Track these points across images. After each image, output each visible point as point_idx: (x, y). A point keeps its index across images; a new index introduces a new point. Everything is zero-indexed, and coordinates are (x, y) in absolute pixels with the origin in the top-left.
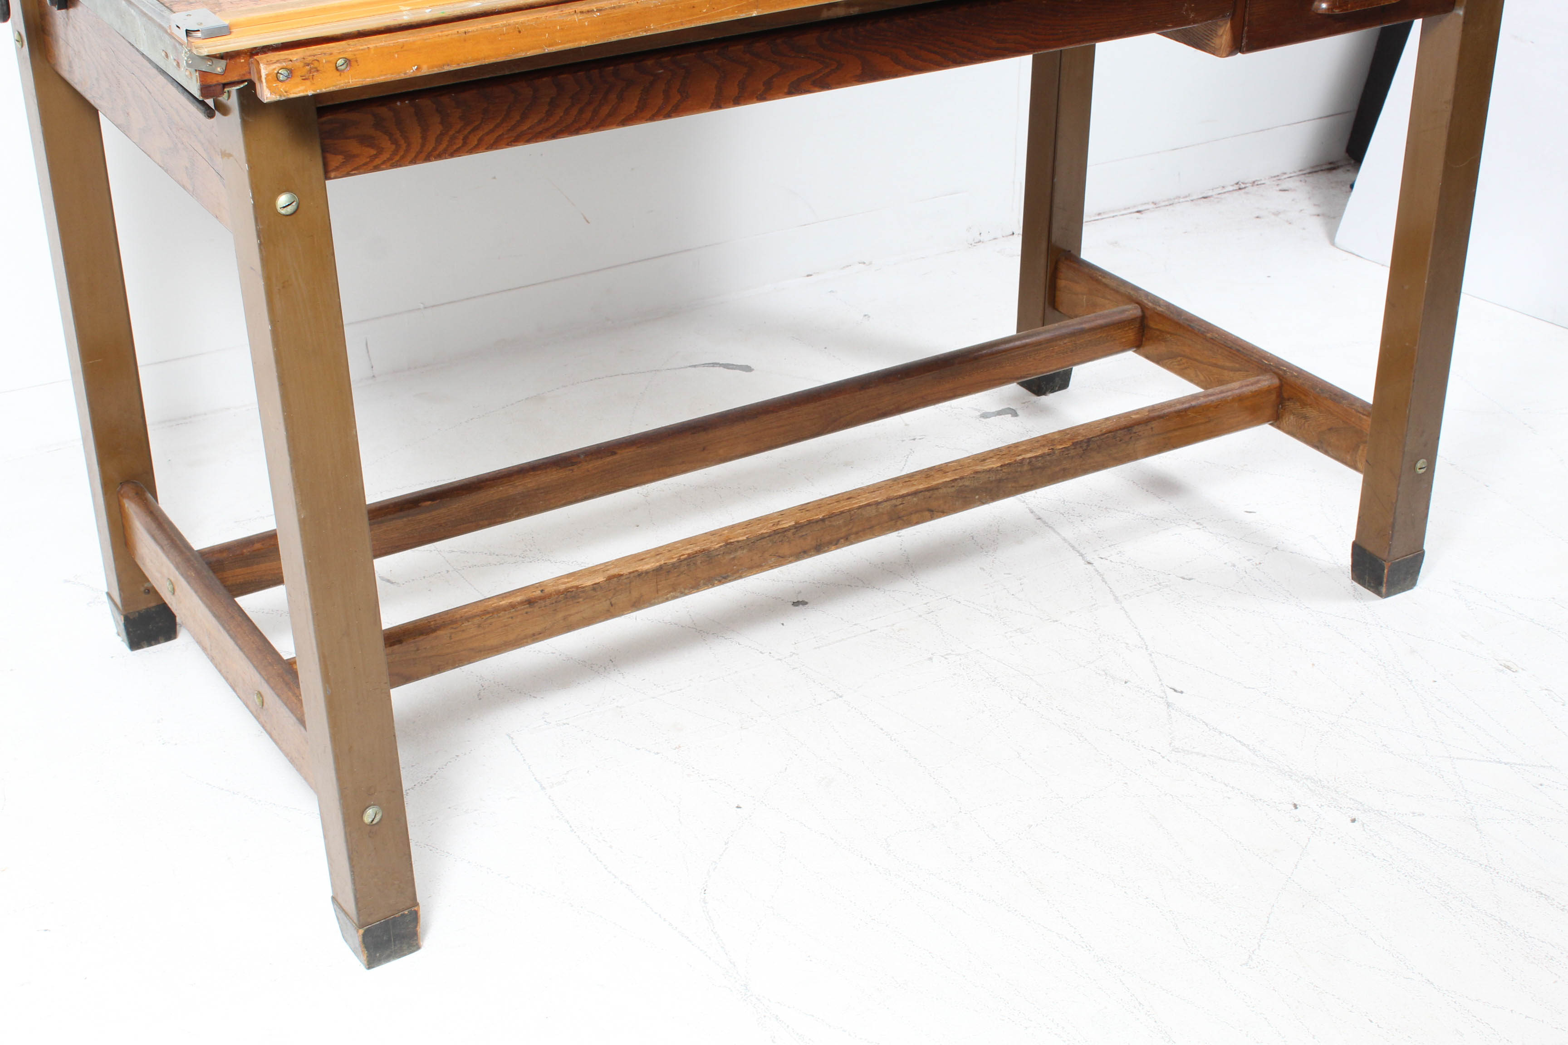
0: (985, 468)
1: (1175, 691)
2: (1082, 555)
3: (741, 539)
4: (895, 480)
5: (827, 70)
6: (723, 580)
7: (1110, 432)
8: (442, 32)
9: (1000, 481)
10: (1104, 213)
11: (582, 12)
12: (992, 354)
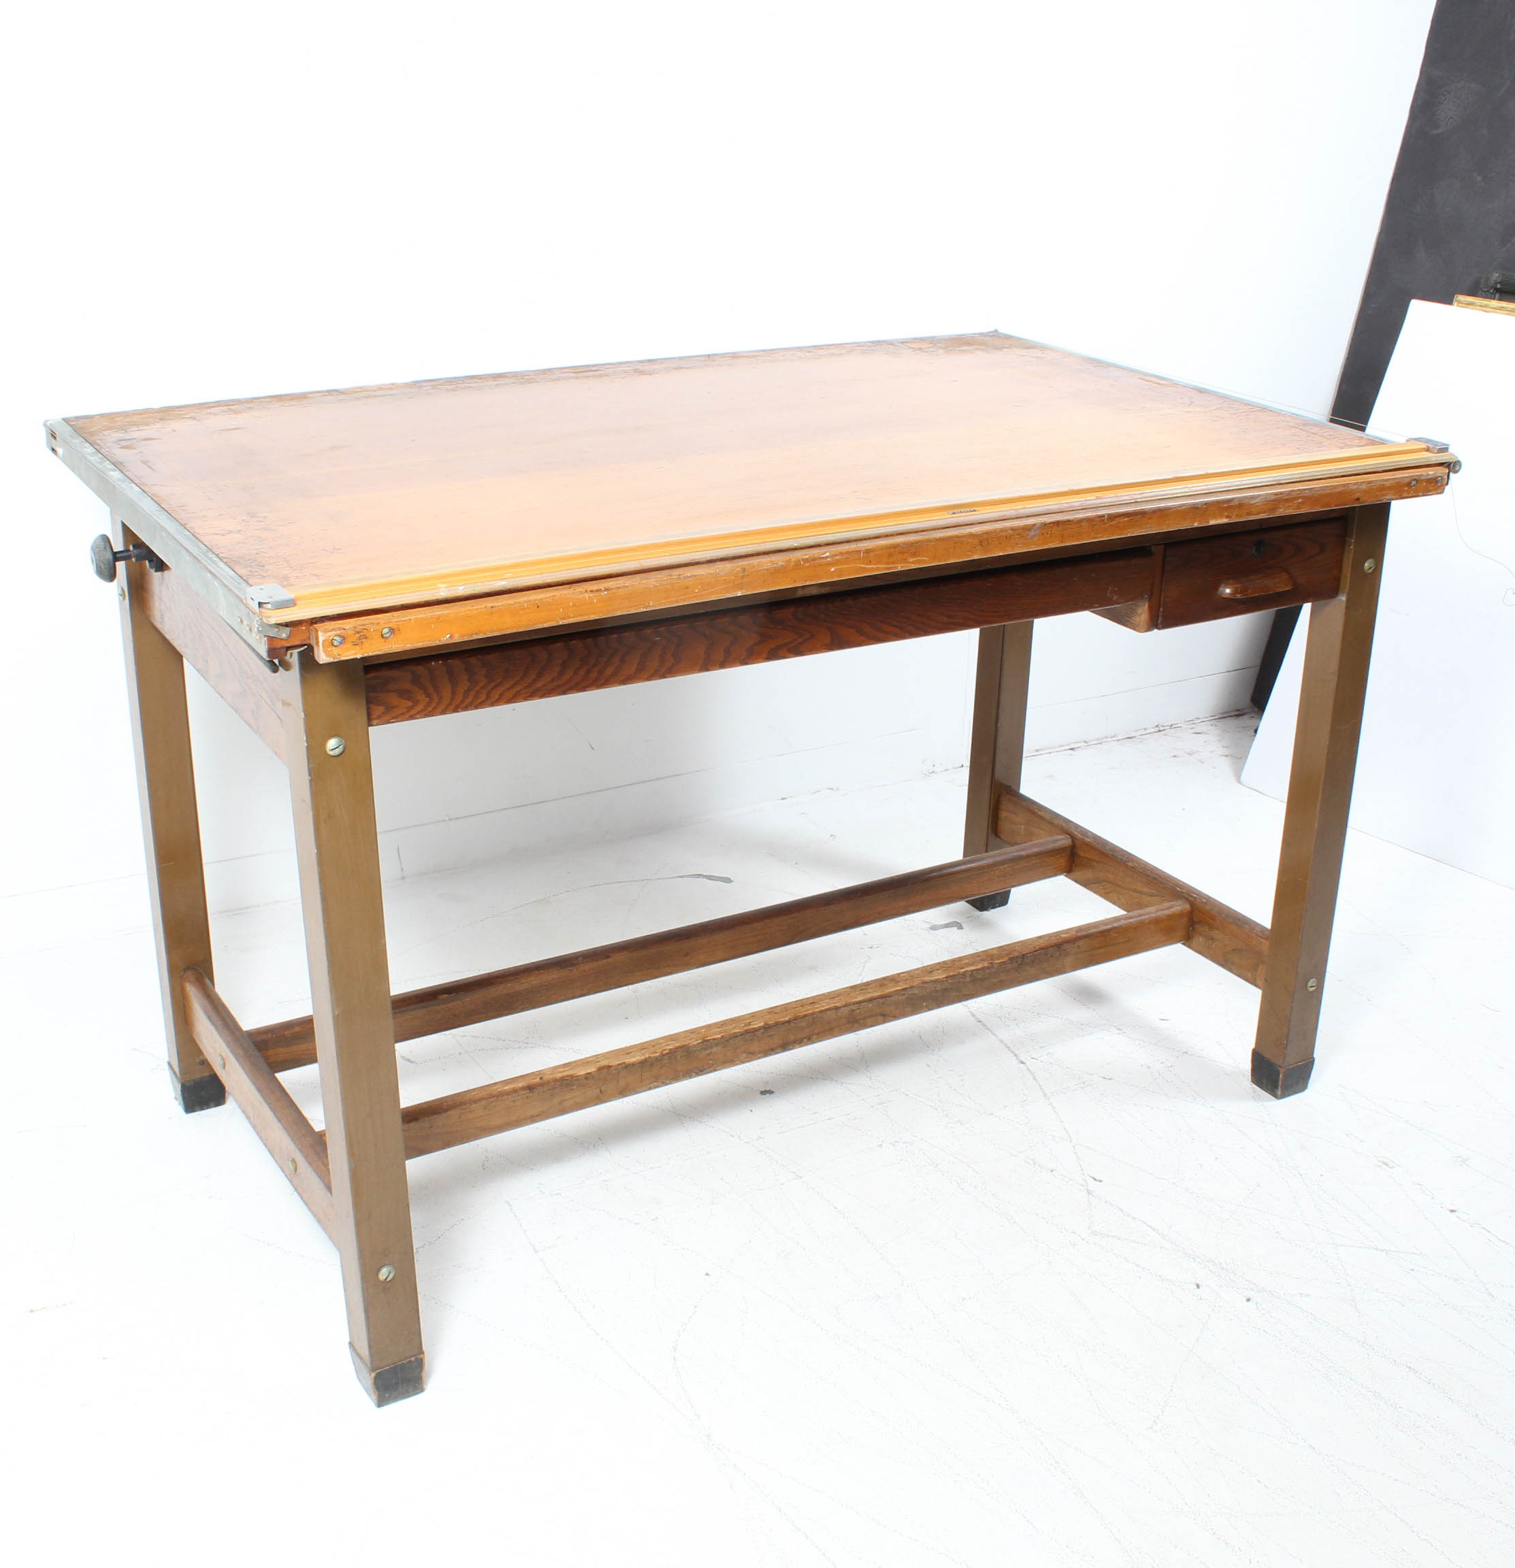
0: (932, 979)
1: (1095, 1179)
2: (1016, 1055)
3: (716, 1037)
4: (853, 988)
5: (801, 640)
6: (700, 1073)
7: (1042, 949)
8: (472, 606)
9: (946, 990)
10: (1042, 750)
11: (592, 591)
12: (942, 876)
